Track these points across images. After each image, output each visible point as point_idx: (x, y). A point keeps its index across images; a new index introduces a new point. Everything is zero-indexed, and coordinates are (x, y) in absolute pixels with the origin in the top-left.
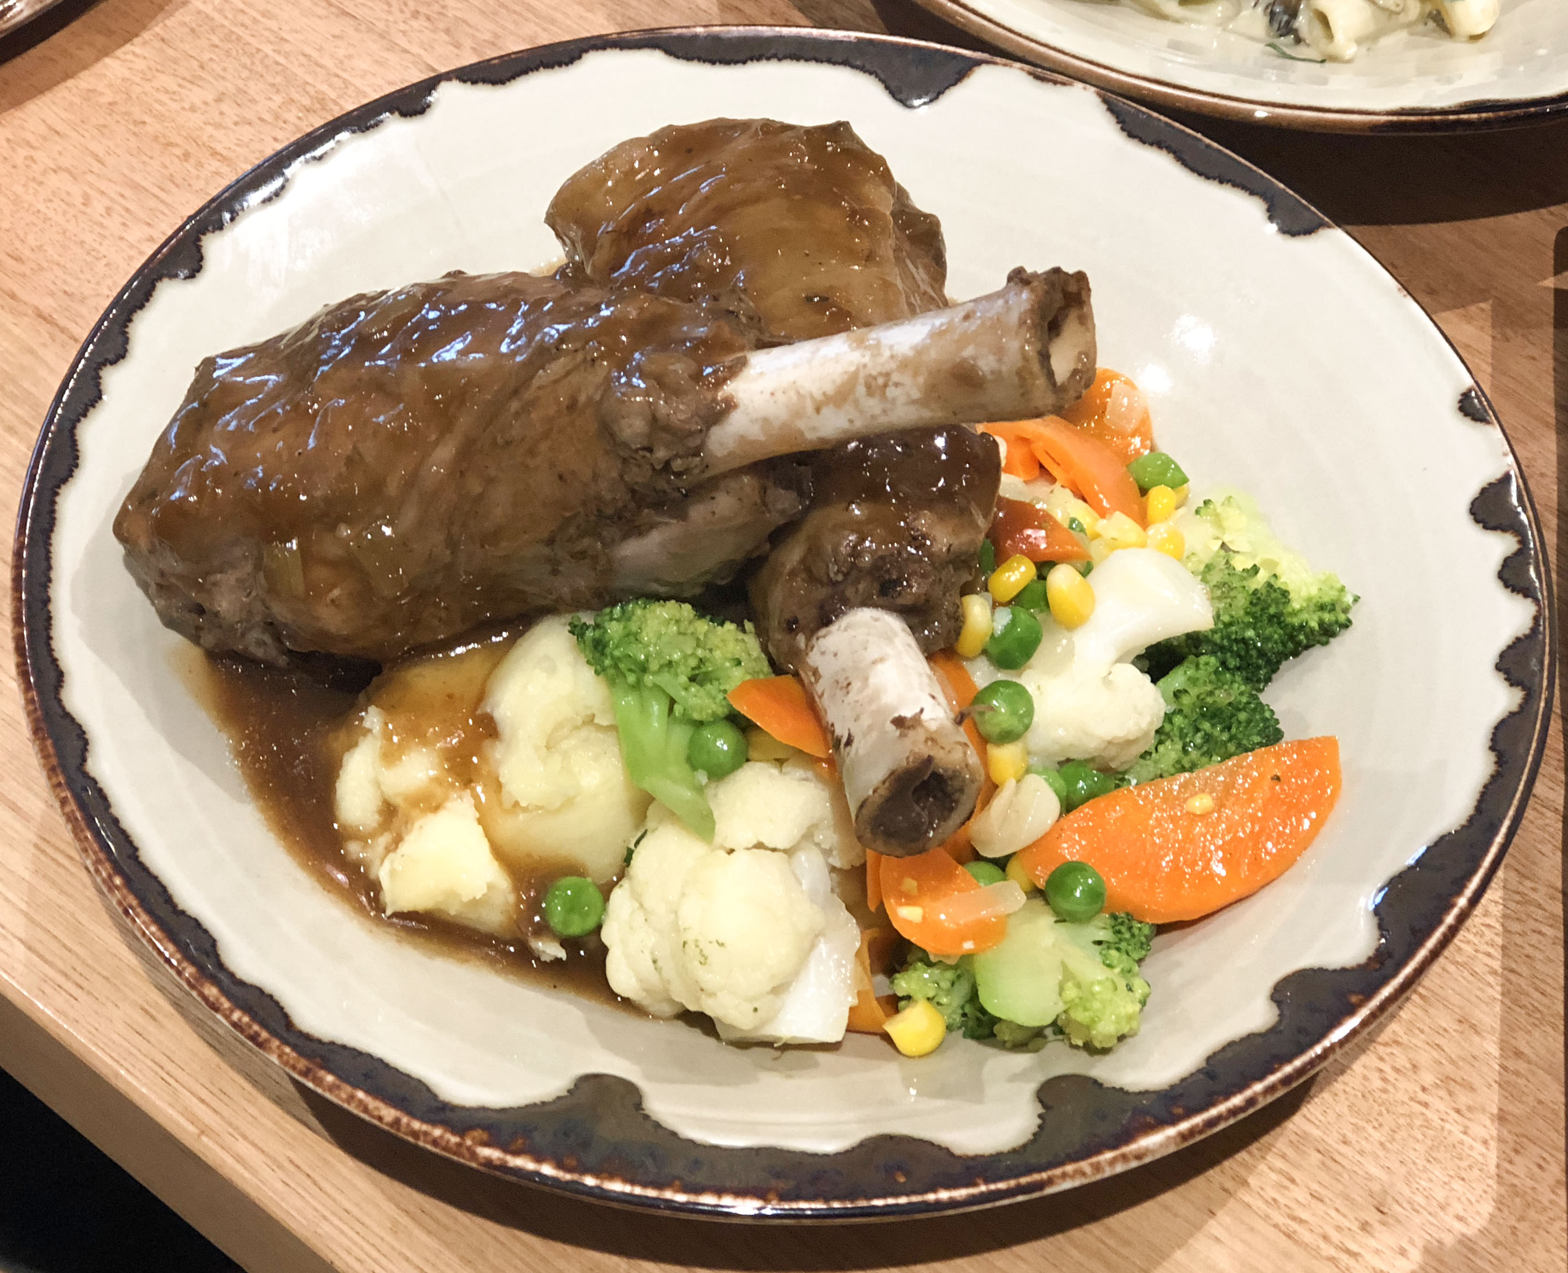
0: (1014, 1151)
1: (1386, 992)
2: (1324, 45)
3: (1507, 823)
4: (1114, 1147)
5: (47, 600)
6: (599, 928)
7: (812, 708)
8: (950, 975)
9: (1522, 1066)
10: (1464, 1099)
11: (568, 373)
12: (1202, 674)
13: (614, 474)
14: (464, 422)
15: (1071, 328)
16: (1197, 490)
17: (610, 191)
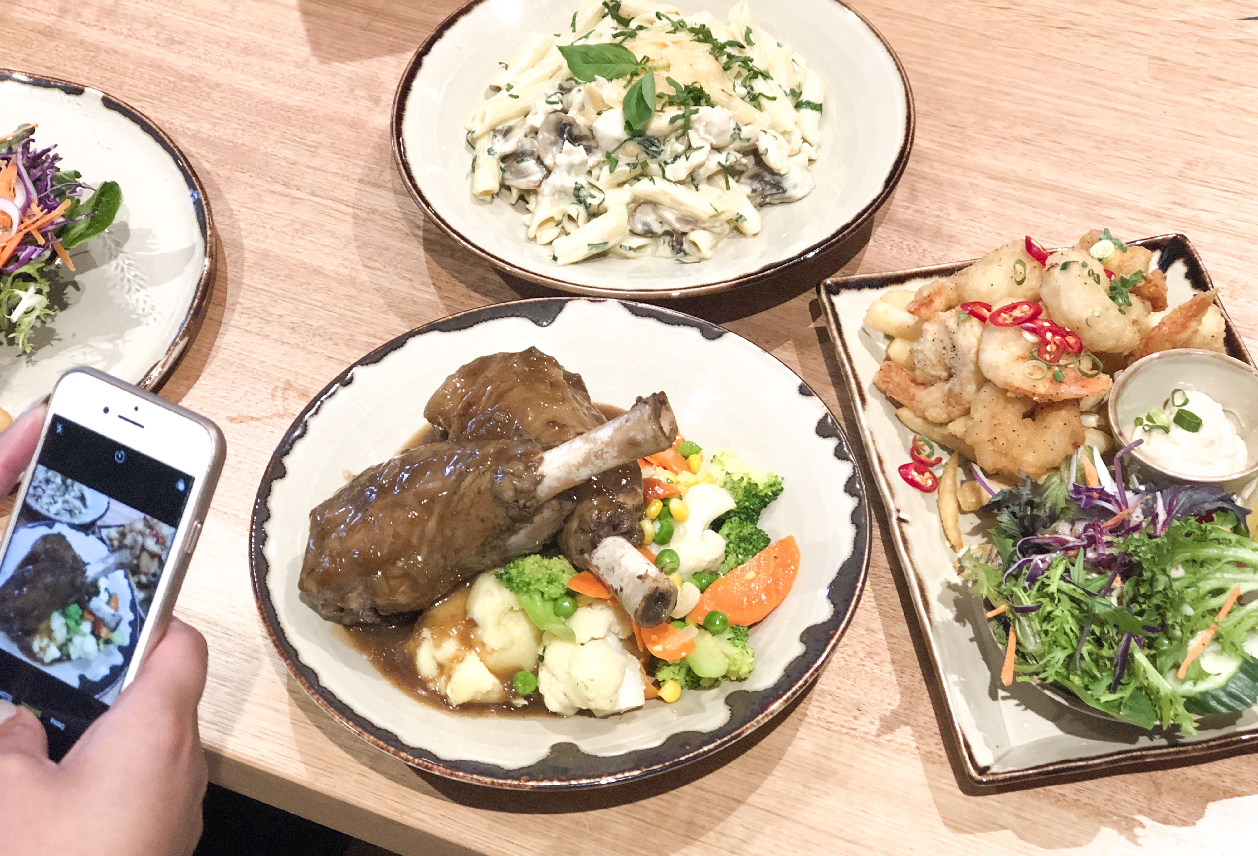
0: (725, 725)
1: (842, 627)
2: (698, 255)
3: (867, 550)
4: (762, 713)
5: (279, 623)
6: (537, 689)
7: (599, 581)
8: (677, 667)
9: (894, 640)
10: (877, 659)
11: (474, 480)
12: (734, 525)
13: (504, 514)
14: (437, 509)
15: (664, 413)
16: (707, 452)
17: (449, 400)
